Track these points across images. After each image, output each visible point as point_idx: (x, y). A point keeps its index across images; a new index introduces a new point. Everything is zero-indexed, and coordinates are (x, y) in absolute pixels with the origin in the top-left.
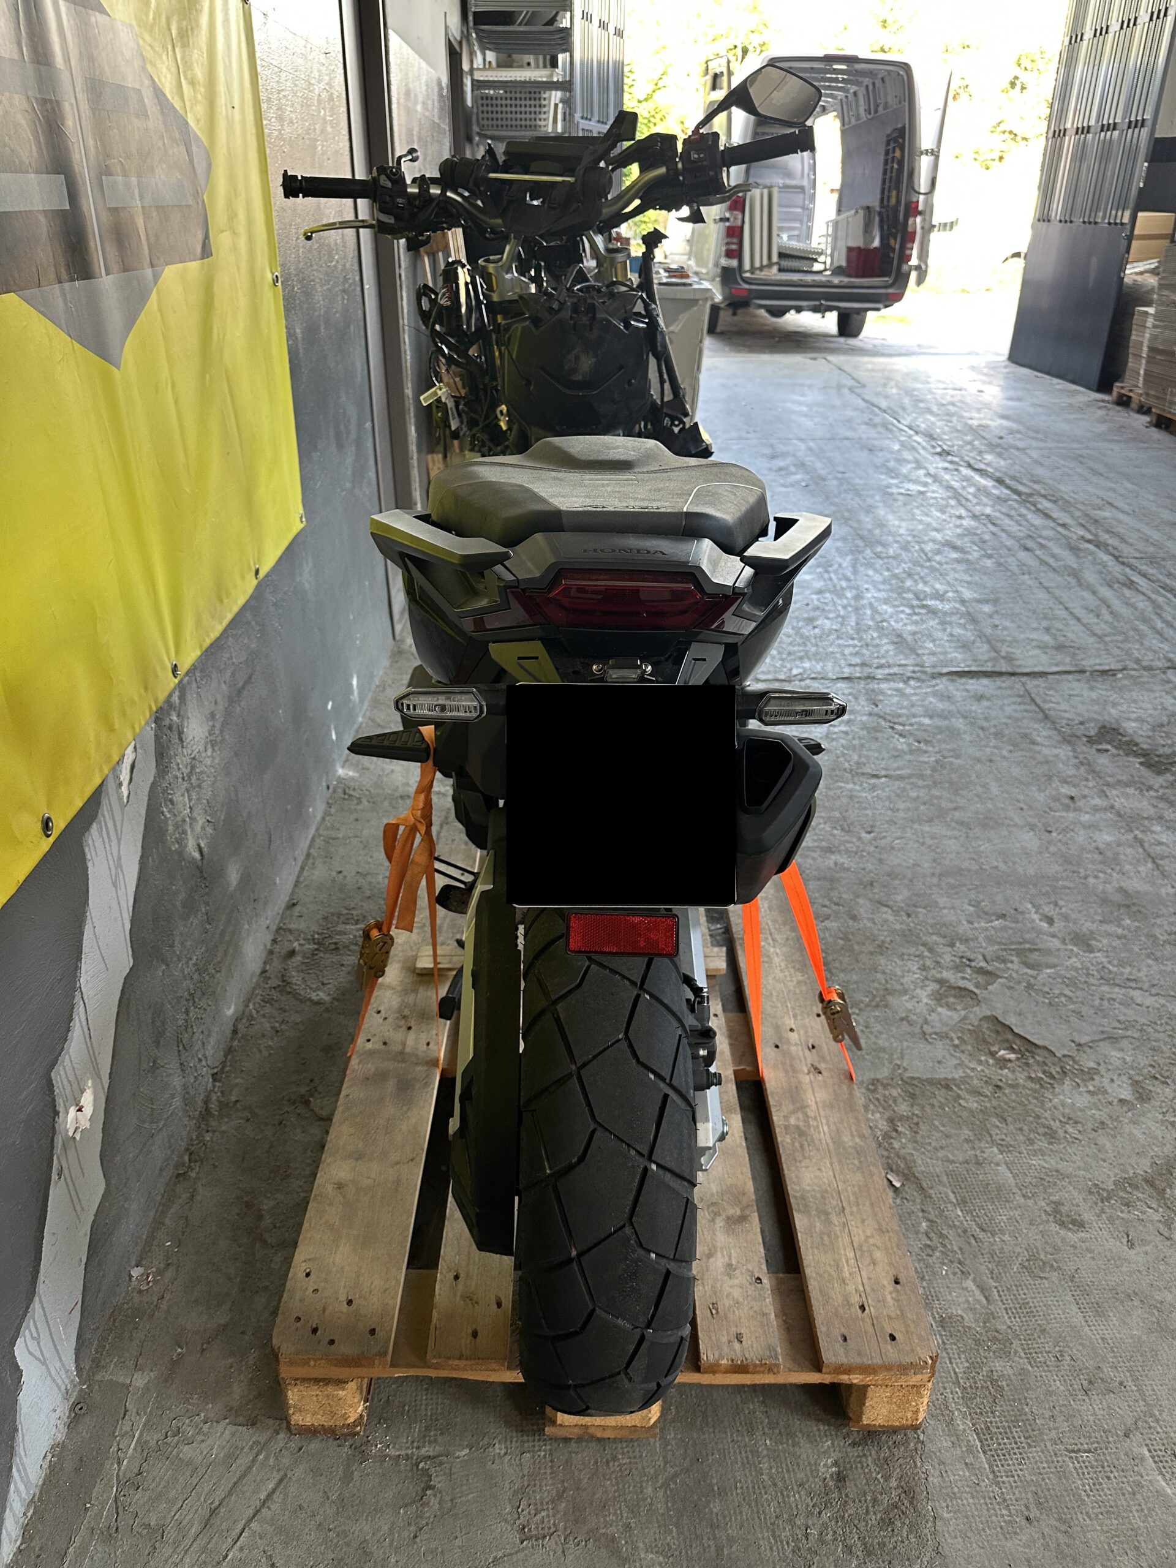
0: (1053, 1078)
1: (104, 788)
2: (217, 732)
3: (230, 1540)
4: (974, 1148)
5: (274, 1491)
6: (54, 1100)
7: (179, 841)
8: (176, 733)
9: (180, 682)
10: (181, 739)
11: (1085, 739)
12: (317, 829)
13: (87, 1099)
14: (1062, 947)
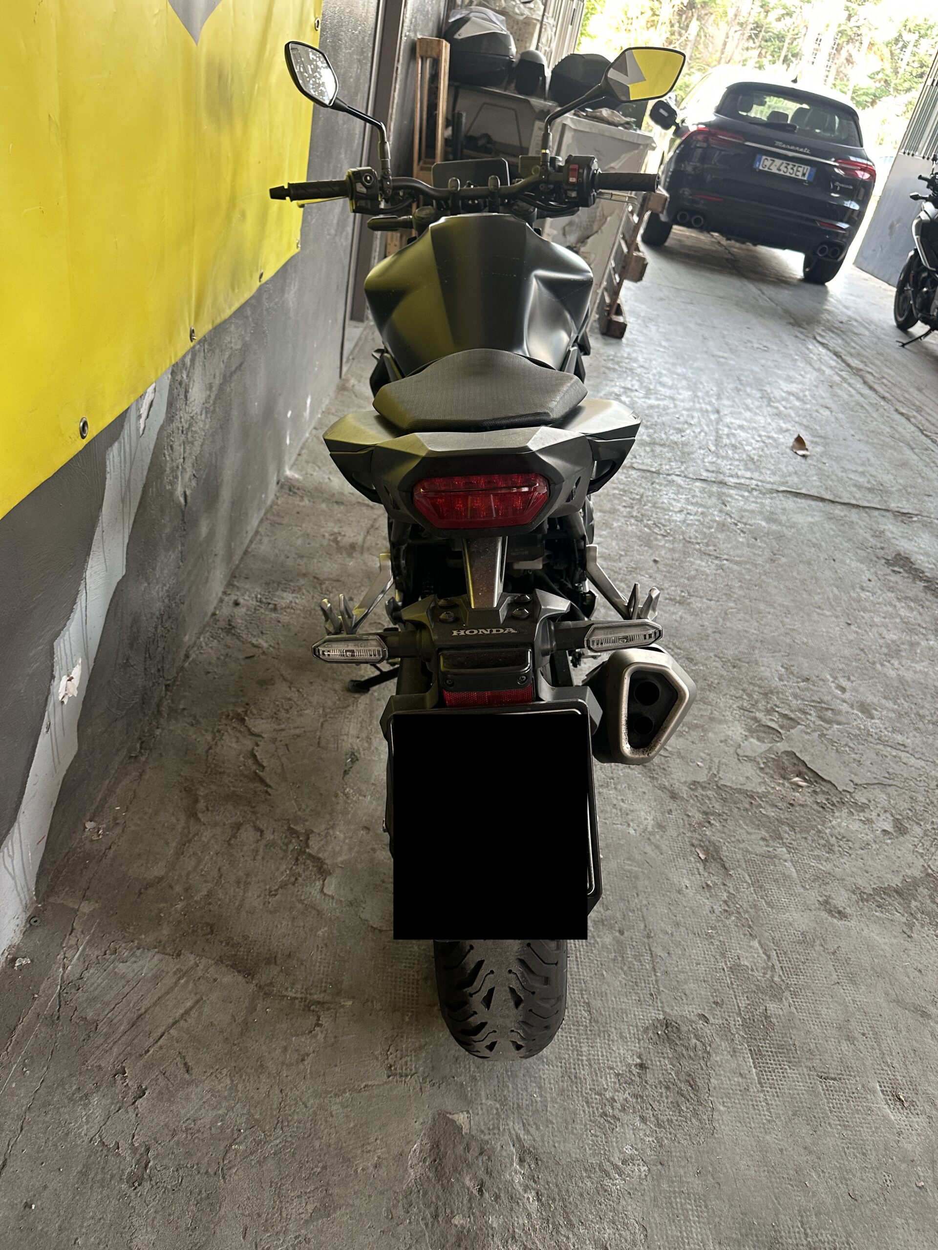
0: (833, 805)
1: (128, 415)
2: (211, 402)
3: (151, 1040)
4: (767, 846)
5: (191, 1008)
6: (53, 666)
7: (172, 483)
8: (183, 390)
9: (194, 347)
10: (186, 397)
11: (883, 561)
12: (265, 514)
13: (76, 672)
14: (850, 710)
